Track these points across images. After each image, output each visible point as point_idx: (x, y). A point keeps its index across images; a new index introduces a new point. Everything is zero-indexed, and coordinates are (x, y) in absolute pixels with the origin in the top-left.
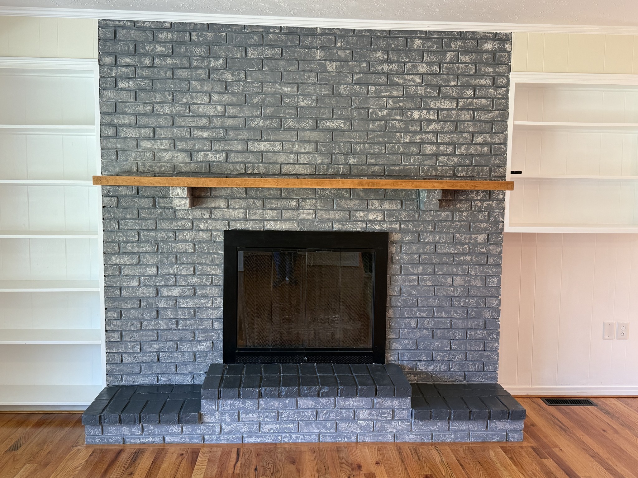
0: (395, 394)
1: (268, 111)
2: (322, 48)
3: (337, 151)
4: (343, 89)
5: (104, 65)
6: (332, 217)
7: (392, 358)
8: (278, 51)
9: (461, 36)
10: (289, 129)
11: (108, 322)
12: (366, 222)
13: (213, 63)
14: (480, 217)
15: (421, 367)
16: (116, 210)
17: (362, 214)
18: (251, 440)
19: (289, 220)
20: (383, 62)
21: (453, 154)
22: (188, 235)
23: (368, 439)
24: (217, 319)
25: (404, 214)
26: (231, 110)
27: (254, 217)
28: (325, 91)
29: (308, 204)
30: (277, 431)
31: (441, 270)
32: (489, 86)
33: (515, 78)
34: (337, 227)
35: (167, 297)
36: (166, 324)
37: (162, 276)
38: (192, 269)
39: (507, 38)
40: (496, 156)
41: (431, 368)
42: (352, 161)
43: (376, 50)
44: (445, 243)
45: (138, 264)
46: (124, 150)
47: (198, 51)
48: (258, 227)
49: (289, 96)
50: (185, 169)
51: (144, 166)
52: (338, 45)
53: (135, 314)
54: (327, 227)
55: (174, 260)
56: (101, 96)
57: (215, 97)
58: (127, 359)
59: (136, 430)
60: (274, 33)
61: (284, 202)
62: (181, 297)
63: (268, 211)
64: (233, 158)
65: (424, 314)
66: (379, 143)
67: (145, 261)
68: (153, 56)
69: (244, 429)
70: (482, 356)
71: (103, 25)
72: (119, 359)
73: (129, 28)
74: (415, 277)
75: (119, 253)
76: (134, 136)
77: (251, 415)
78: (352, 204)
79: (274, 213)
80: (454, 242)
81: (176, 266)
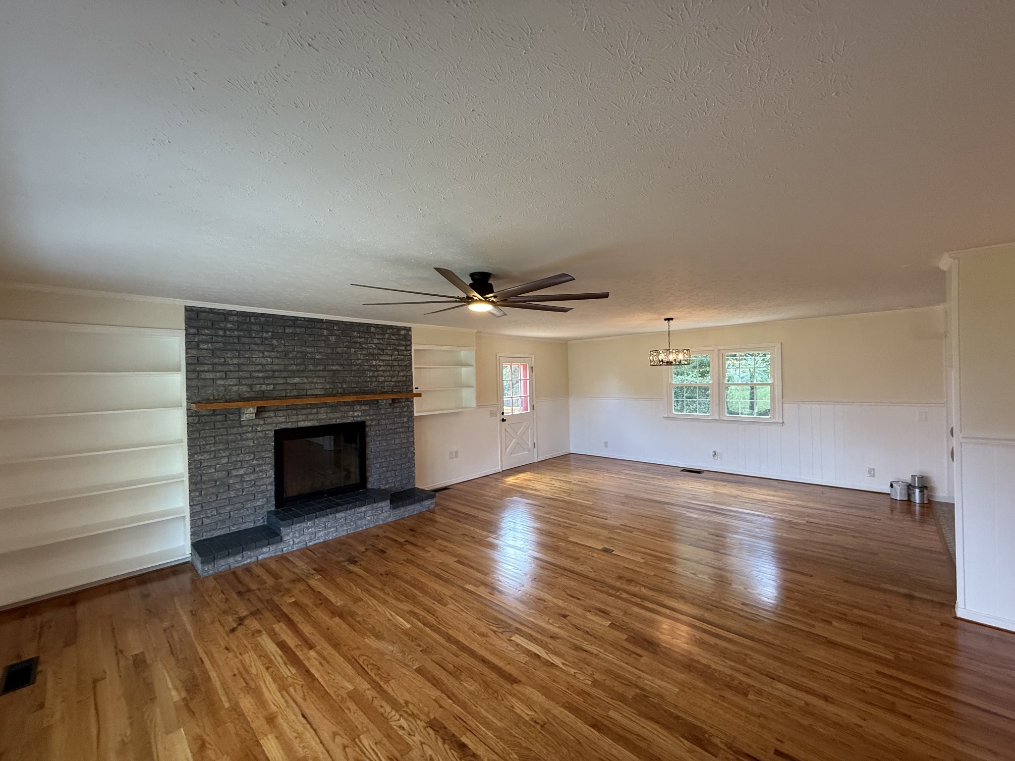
0: (383, 500)
1: (299, 361)
2: (327, 329)
3: (337, 381)
4: (339, 350)
5: (189, 334)
6: (336, 416)
7: (369, 486)
8: (303, 330)
9: (391, 327)
10: (311, 371)
11: (192, 499)
12: (354, 417)
13: (265, 335)
14: (405, 410)
15: (383, 487)
16: (198, 425)
17: (351, 413)
18: (311, 544)
19: (313, 420)
20: (357, 337)
21: (391, 381)
22: (249, 435)
23: (371, 526)
24: (270, 484)
25: (371, 412)
26: (276, 361)
27: (291, 420)
28: (329, 351)
29: (323, 410)
30: (327, 535)
31: (389, 437)
32: (404, 350)
33: (414, 347)
34: (339, 421)
35: (235, 476)
36: (235, 493)
37: (232, 463)
38: (253, 456)
39: (409, 329)
40: (409, 381)
41: (387, 487)
42: (345, 386)
43: (354, 331)
44: (390, 424)
45: (214, 457)
46: (203, 387)
47: (255, 328)
48: (294, 426)
49: (310, 353)
50: (247, 395)
51: (218, 395)
52: (335, 328)
53: (214, 490)
54: (333, 422)
55: (240, 452)
56: (187, 353)
57: (266, 354)
58: (206, 521)
59: (239, 558)
60: (301, 320)
61: (309, 410)
62: (245, 474)
63: (300, 416)
64: (278, 387)
65: (383, 460)
66: (358, 377)
67: (220, 455)
68: (225, 330)
69: (307, 538)
70: (408, 476)
71: (188, 309)
72: (201, 522)
73: (207, 312)
74: (378, 442)
75: (200, 453)
76: (211, 377)
77: (310, 530)
78: (346, 408)
79: (303, 417)
80: (394, 423)
81: (242, 455)
